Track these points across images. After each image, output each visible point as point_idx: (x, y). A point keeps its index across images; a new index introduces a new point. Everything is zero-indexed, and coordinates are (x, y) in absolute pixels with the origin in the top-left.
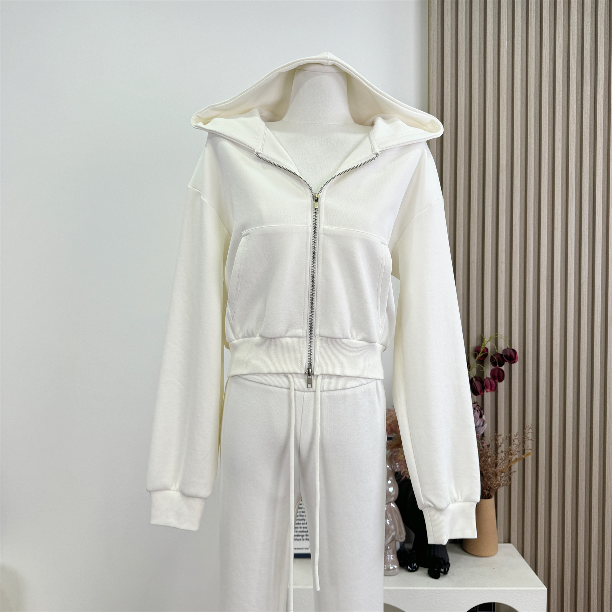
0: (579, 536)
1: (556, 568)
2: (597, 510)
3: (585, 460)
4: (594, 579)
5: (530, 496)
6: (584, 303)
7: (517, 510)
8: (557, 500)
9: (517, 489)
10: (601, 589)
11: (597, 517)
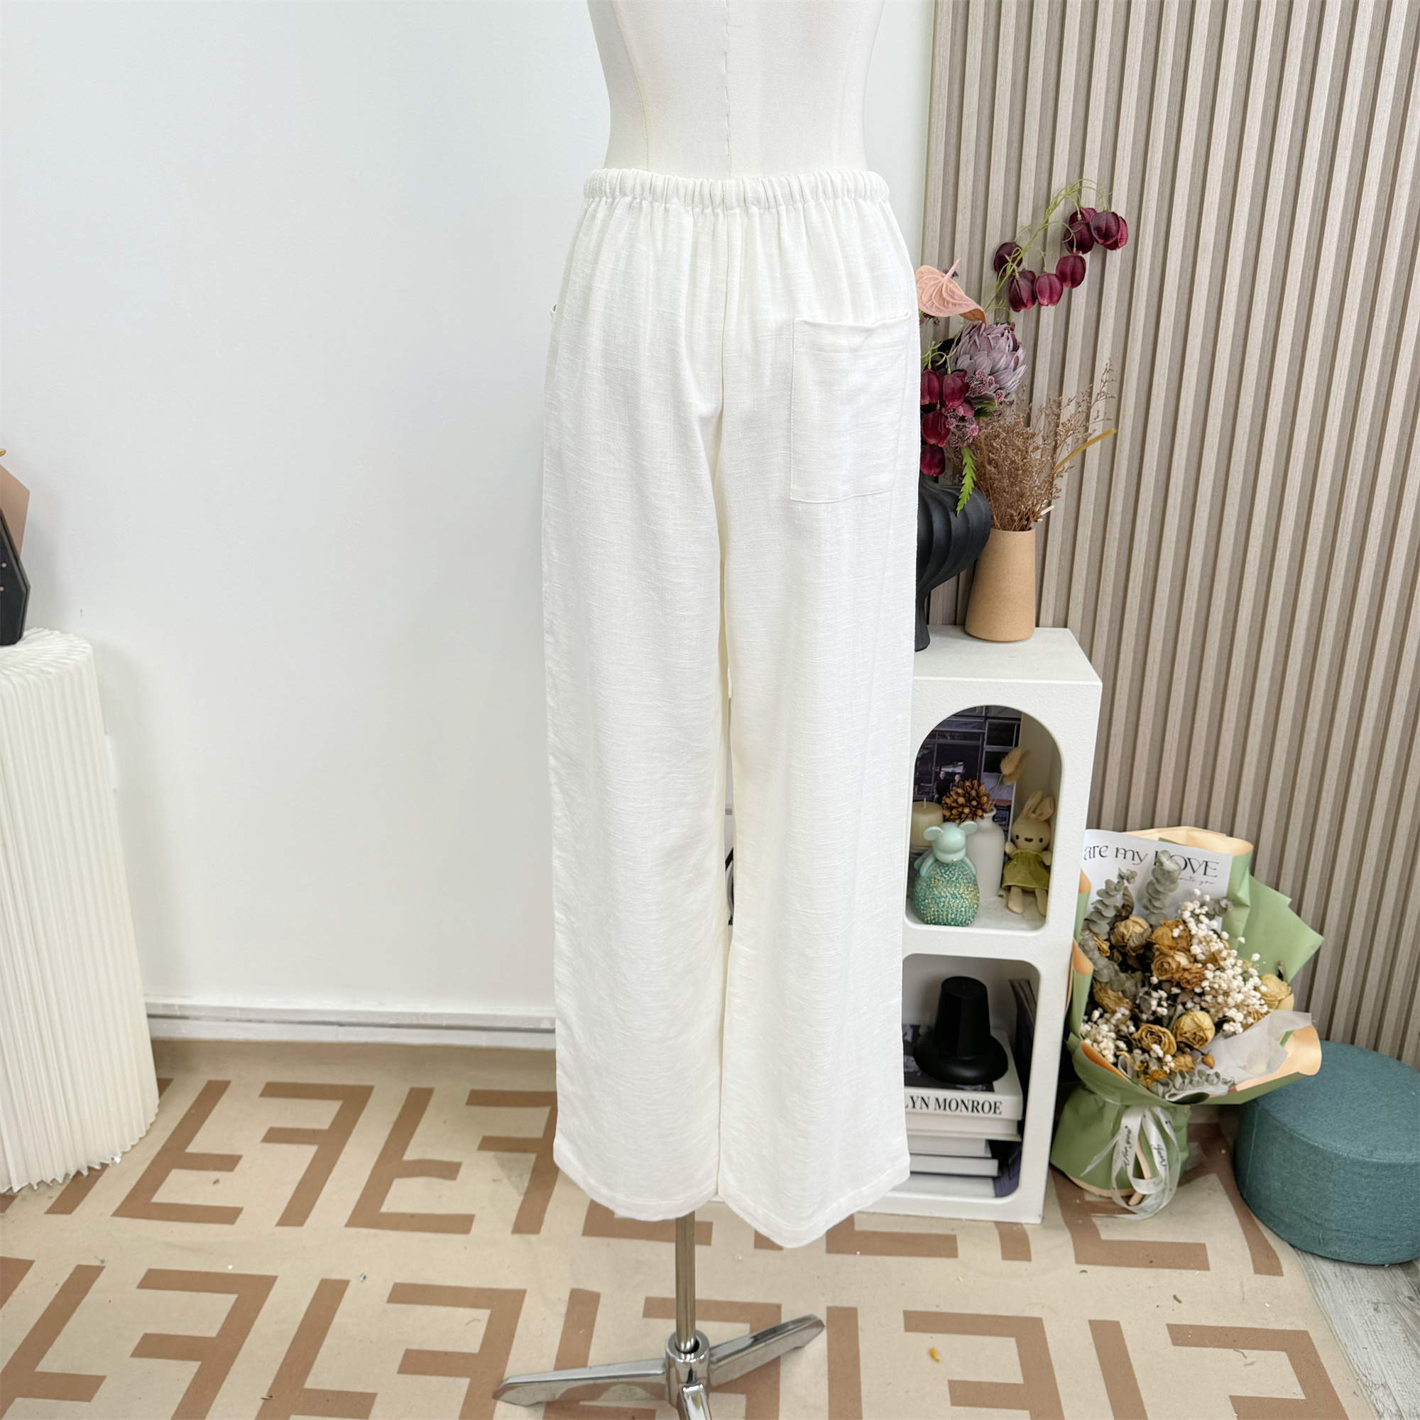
0: (1211, 618)
1: (1155, 680)
2: (1257, 566)
3: (1243, 463)
4: (1233, 700)
5: (1117, 536)
6: (1287, 103)
7: (1086, 563)
8: (1173, 546)
9: (1091, 520)
10: (1245, 724)
11: (1255, 580)
